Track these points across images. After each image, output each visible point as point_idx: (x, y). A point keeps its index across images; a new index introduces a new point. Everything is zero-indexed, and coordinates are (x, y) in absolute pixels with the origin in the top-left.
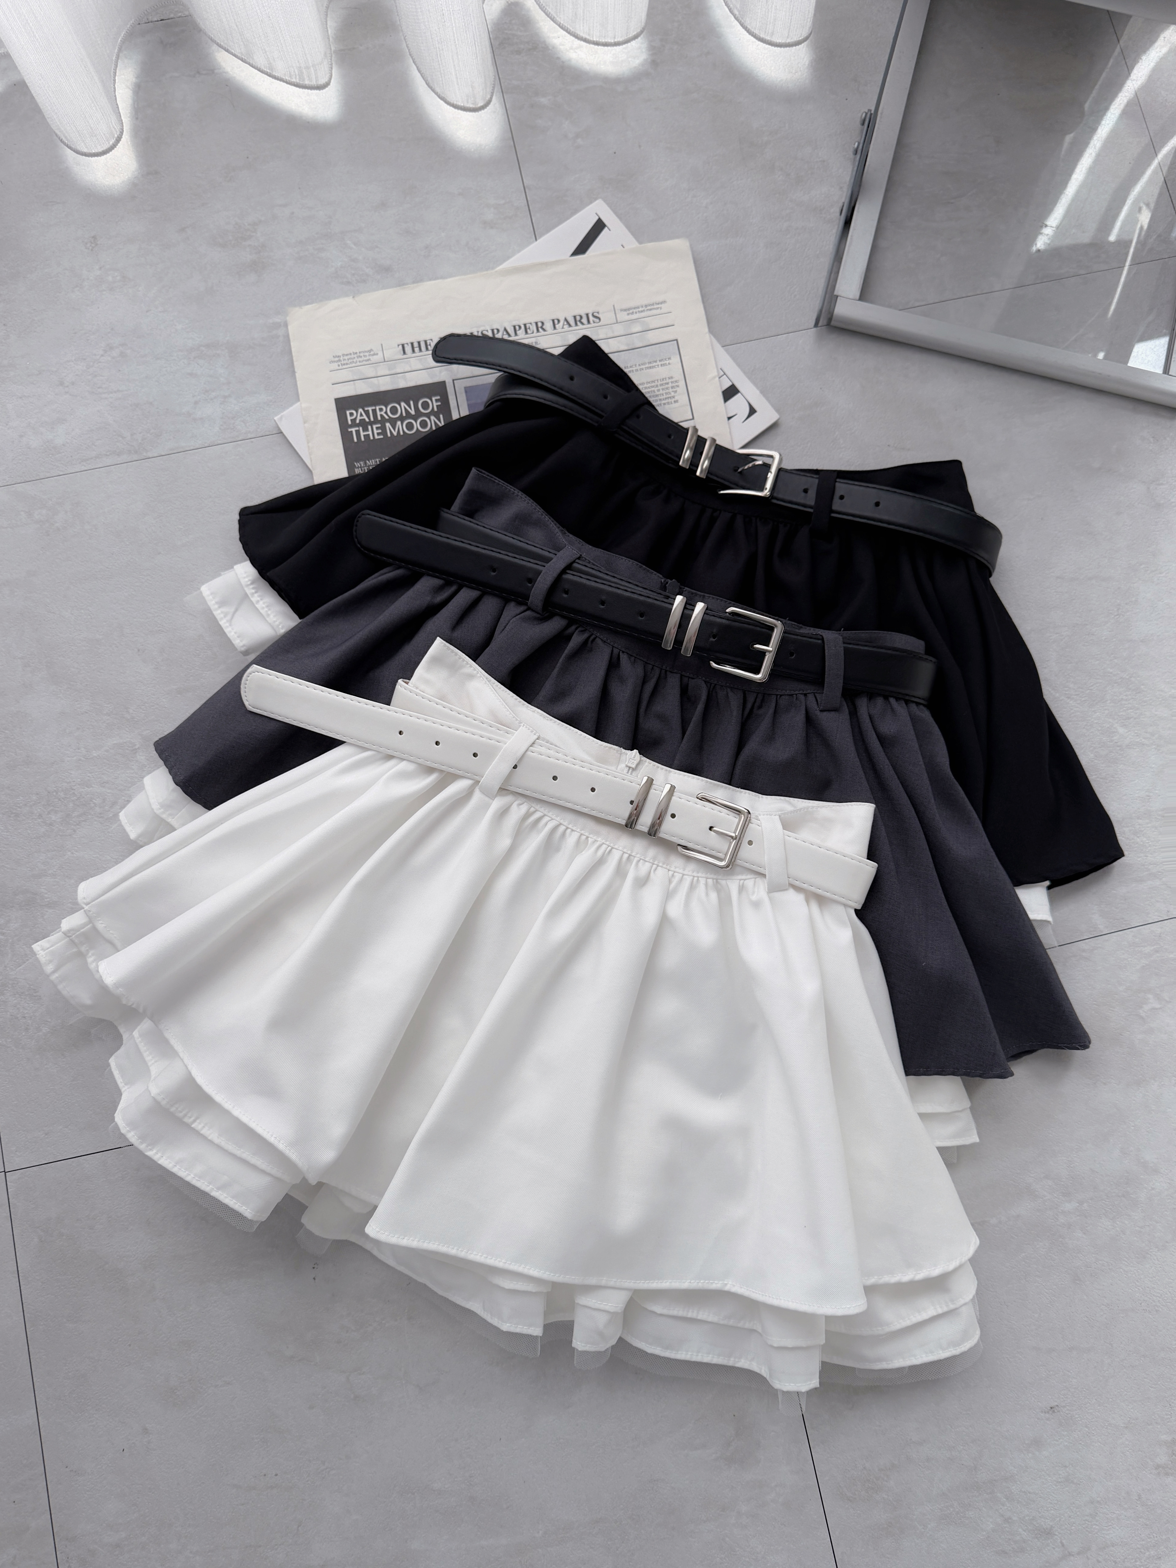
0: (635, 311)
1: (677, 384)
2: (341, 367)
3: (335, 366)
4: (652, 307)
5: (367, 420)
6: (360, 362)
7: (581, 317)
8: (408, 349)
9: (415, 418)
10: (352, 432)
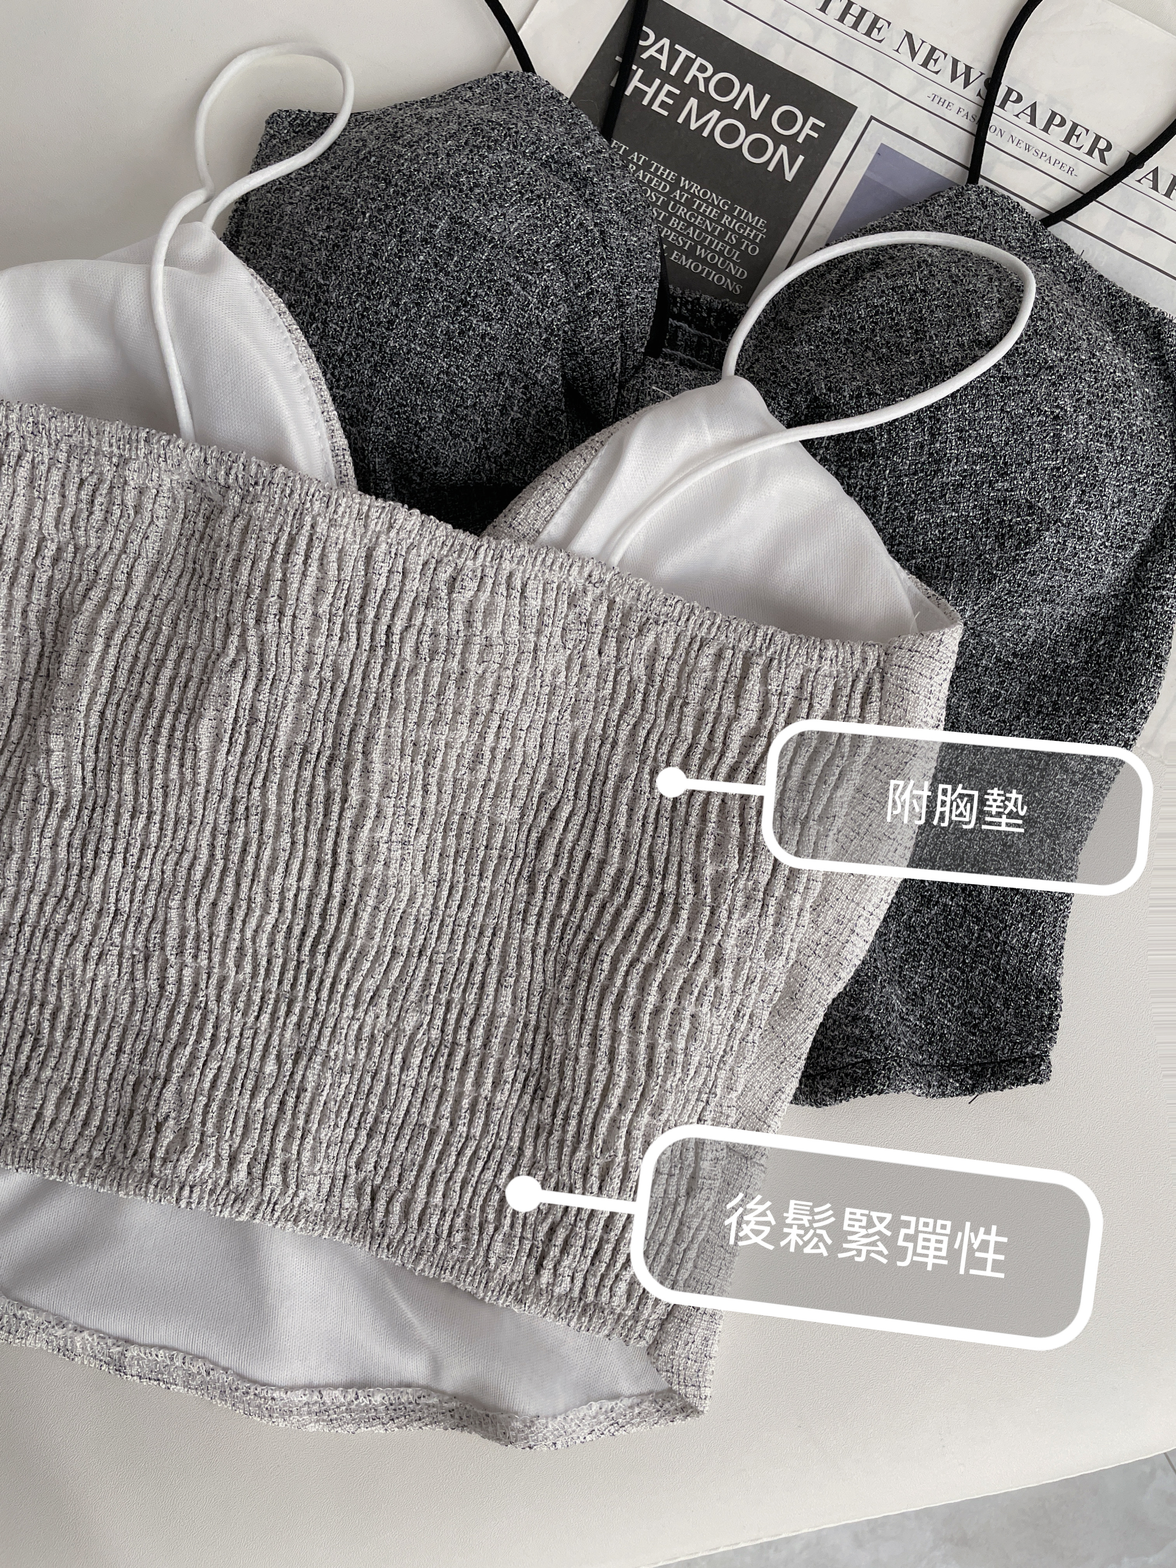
5: (663, 67)
9: (751, 127)
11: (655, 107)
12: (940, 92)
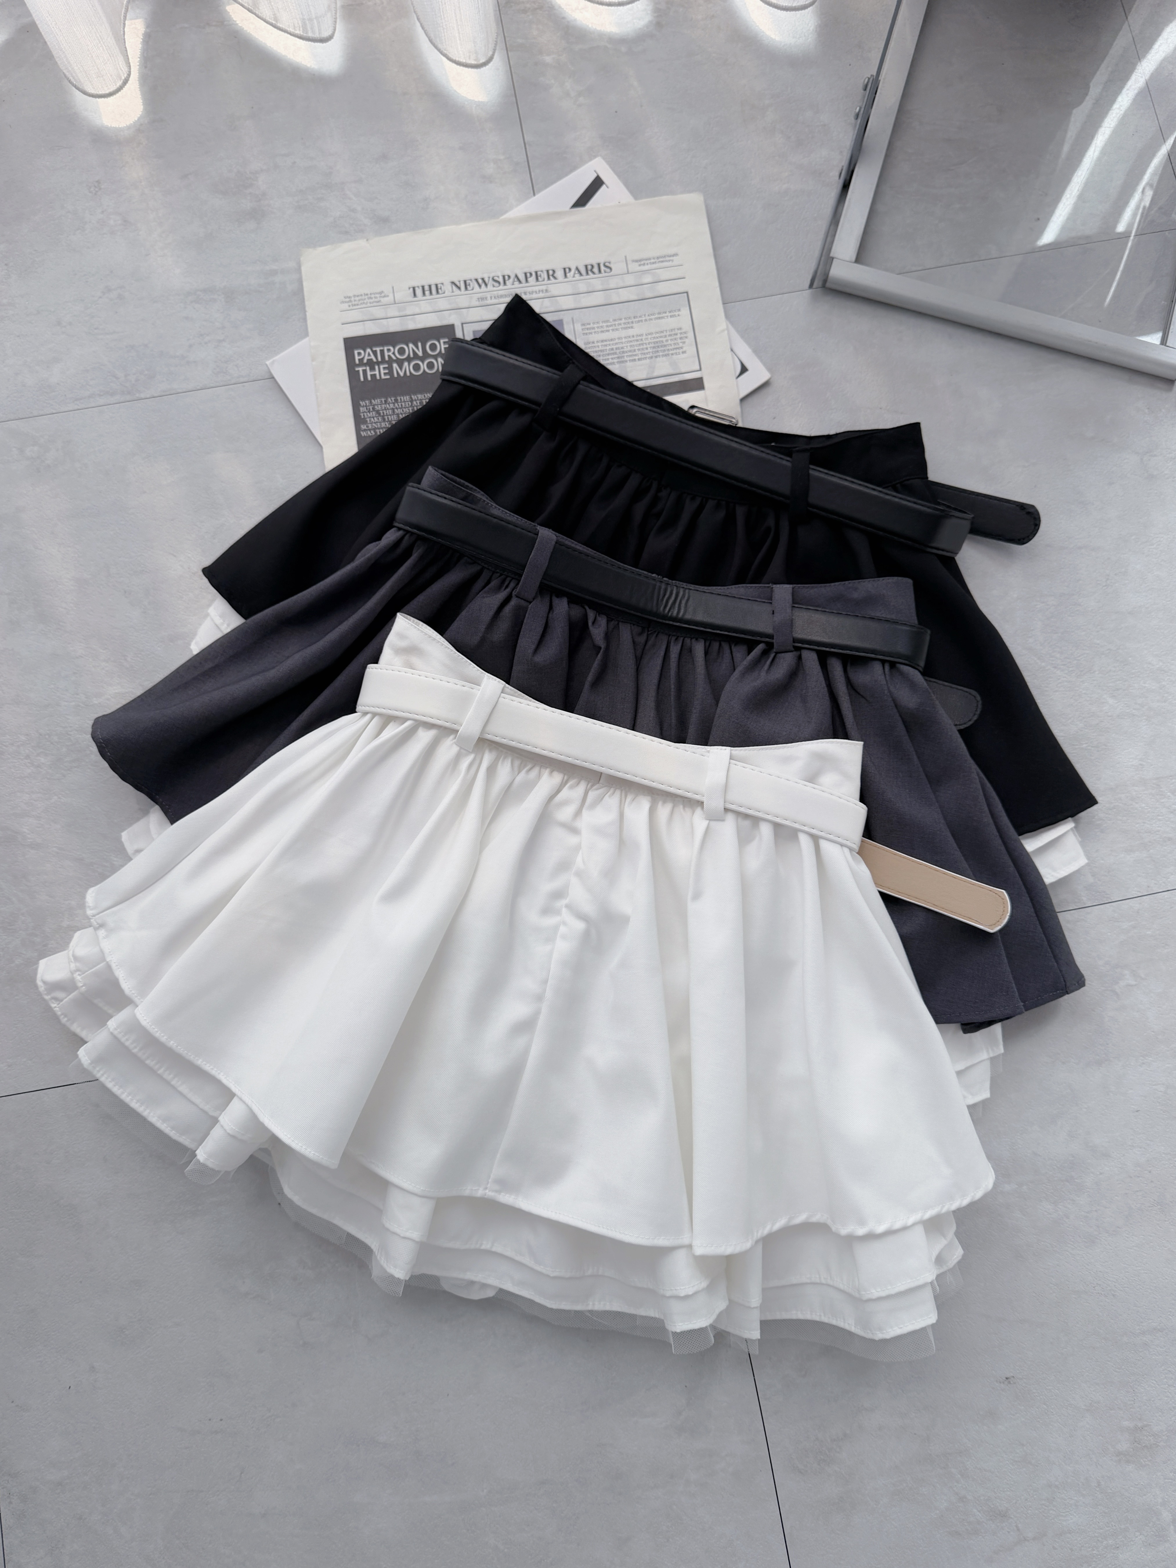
0: (646, 262)
1: (685, 335)
2: (351, 307)
3: (345, 306)
4: (664, 259)
5: (375, 360)
6: (370, 303)
7: (592, 266)
8: (419, 292)
9: (422, 359)
10: (358, 371)
11: (383, 377)
12: (479, 295)
